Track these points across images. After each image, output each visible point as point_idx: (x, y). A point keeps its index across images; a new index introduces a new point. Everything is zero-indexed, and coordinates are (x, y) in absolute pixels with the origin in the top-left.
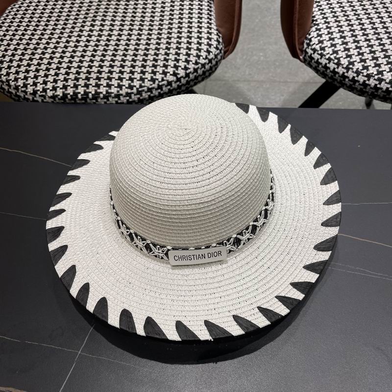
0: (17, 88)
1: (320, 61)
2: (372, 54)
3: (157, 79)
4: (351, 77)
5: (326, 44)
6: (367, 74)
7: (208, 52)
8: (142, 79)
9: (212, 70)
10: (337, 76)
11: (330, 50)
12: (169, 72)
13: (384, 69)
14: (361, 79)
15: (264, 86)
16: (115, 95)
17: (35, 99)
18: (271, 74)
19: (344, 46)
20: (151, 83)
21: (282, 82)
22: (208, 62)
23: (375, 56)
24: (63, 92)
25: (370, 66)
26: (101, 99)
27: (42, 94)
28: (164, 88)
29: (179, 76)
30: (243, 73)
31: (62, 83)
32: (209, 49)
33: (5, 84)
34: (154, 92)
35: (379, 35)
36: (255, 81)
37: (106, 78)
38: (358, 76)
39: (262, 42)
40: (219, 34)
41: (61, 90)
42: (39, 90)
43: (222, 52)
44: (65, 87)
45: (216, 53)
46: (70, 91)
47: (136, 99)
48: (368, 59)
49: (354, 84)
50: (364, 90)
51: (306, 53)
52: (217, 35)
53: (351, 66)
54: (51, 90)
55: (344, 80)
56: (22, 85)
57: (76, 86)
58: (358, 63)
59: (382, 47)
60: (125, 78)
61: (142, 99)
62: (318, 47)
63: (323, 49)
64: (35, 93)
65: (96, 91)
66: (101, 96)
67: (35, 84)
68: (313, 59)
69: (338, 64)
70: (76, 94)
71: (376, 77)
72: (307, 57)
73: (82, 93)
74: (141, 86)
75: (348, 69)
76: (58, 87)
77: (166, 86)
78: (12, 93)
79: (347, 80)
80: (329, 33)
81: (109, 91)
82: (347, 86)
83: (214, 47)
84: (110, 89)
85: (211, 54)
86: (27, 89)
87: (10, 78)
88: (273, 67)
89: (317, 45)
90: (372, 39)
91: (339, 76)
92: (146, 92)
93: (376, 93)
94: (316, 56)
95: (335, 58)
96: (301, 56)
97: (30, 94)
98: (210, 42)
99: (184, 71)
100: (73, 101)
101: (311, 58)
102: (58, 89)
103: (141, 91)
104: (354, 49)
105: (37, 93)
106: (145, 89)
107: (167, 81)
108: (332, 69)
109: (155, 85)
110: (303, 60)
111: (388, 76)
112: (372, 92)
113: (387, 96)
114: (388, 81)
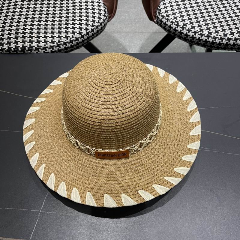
1: (166, 23)
2: (197, 19)
3: (69, 37)
4: (185, 33)
5: (170, 13)
6: (194, 31)
8: (60, 37)
9: (102, 29)
10: (177, 32)
11: (173, 17)
12: (76, 32)
13: (203, 28)
14: (191, 34)
15: (130, 35)
16: (43, 47)
18: (133, 28)
19: (180, 14)
20: (66, 39)
21: (140, 32)
22: (99, 25)
23: (198, 20)
24: (8, 47)
25: (196, 26)
26: (34, 50)
28: (74, 42)
29: (83, 34)
30: (116, 27)
31: (7, 40)
32: (100, 16)
34: (68, 45)
35: (200, 7)
36: (124, 32)
37: (36, 36)
38: (189, 32)
40: (105, 6)
41: (7, 45)
43: (108, 18)
44: (9, 43)
45: (104, 19)
46: (13, 46)
47: (57, 50)
48: (194, 22)
49: (187, 37)
51: (158, 18)
53: (185, 27)
55: (181, 35)
57: (16, 42)
58: (189, 24)
59: (202, 14)
60: (48, 36)
61: (61, 50)
62: (165, 15)
63: (168, 16)
65: (30, 45)
66: (34, 48)
68: (163, 22)
69: (178, 25)
70: (17, 48)
71: (199, 33)
72: (159, 21)
73: (21, 47)
74: (59, 42)
75: (183, 28)
76: (4, 43)
77: (75, 41)
79: (183, 35)
80: (171, 6)
81: (39, 45)
82: (183, 39)
83: (103, 15)
84: (40, 44)
85: (101, 19)
88: (134, 23)
89: (164, 13)
90: (196, 10)
91: (178, 32)
92: (63, 45)
93: (199, 42)
94: (164, 20)
95: (175, 21)
96: (155, 19)
98: (100, 12)
99: (86, 31)
100: (15, 52)
101: (161, 21)
102: (4, 44)
103: (59, 45)
104: (186, 16)
106: (62, 43)
107: (75, 37)
108: (174, 28)
109: (68, 41)
110: (156, 22)
111: (206, 32)
112: (197, 42)
113: (206, 44)
114: (206, 35)
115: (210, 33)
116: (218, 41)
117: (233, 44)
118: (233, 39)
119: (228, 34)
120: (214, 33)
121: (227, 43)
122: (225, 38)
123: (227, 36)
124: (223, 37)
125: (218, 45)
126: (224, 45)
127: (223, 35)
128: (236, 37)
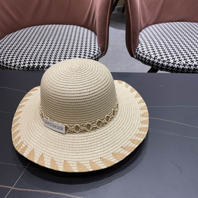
0: (7, 64)
1: (143, 56)
4: (156, 62)
5: (145, 50)
6: (163, 60)
7: (94, 52)
10: (150, 62)
11: (147, 52)
13: (170, 58)
14: (161, 62)
17: (15, 68)
19: (153, 50)
22: (94, 56)
23: (166, 54)
24: (28, 65)
25: (164, 57)
26: (45, 68)
27: (18, 66)
32: (95, 51)
33: (1, 63)
35: (167, 46)
37: (48, 60)
38: (159, 61)
39: (119, 63)
41: (27, 64)
42: (17, 65)
43: (100, 54)
44: (29, 63)
45: (98, 53)
46: (31, 65)
48: (163, 55)
49: (158, 65)
50: (162, 67)
51: (137, 54)
52: (98, 46)
53: (156, 58)
54: (23, 65)
55: (154, 64)
56: (9, 63)
57: (34, 63)
58: (159, 56)
59: (168, 50)
60: (57, 60)
62: (141, 51)
63: (143, 51)
64: (15, 66)
65: (43, 65)
67: (15, 62)
68: (140, 56)
69: (151, 57)
70: (34, 66)
71: (167, 61)
72: (137, 56)
73: (37, 65)
75: (155, 59)
78: (4, 66)
79: (155, 63)
80: (146, 46)
83: (97, 51)
84: (50, 64)
85: (95, 53)
86: (11, 64)
87: (4, 60)
89: (141, 50)
90: (164, 48)
91: (151, 62)
93: (168, 69)
94: (141, 55)
95: (149, 55)
96: (135, 56)
97: (13, 66)
98: (95, 49)
100: (32, 69)
101: (139, 56)
102: (26, 64)
104: (157, 51)
105: (16, 66)
108: (148, 59)
110: (136, 58)
111: (172, 61)
112: (166, 68)
113: (173, 70)
114: (172, 63)
115: (175, 61)
116: (181, 67)
117: (194, 69)
118: (193, 65)
119: (189, 62)
120: (178, 61)
121: (189, 68)
122: (187, 65)
123: (188, 63)
124: (185, 64)
125: (182, 70)
126: (186, 70)
127: (185, 63)
128: (195, 64)
